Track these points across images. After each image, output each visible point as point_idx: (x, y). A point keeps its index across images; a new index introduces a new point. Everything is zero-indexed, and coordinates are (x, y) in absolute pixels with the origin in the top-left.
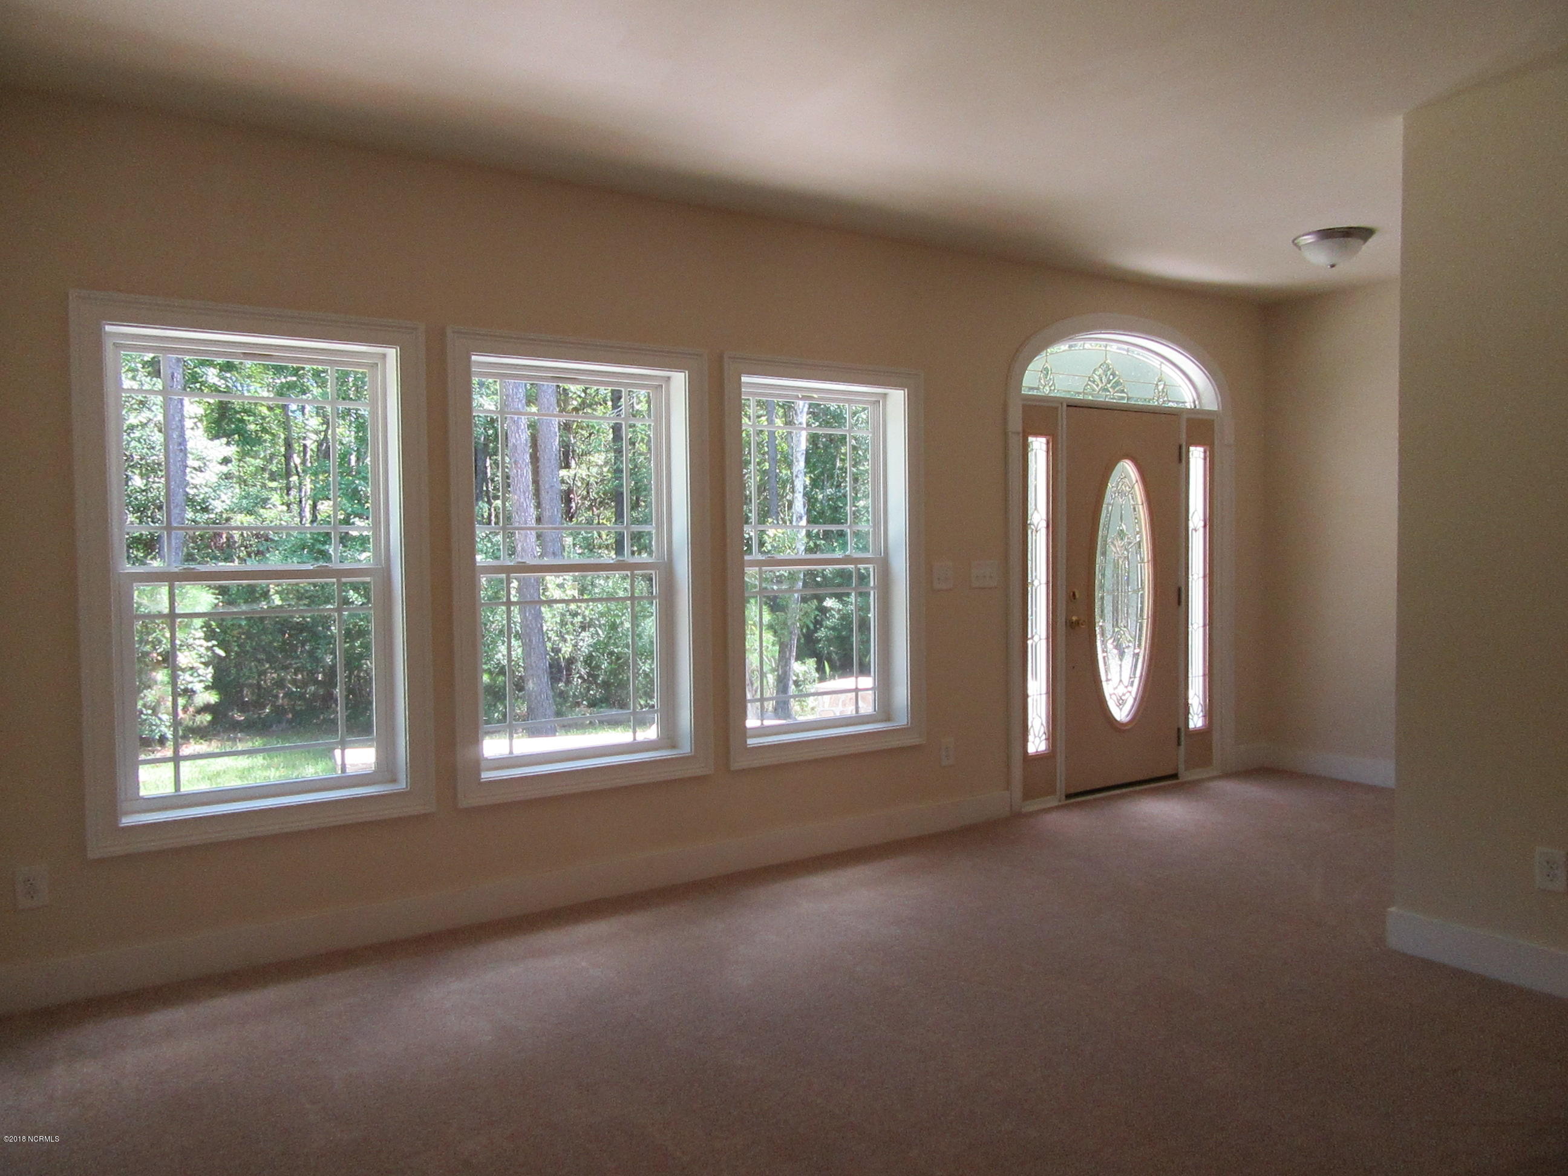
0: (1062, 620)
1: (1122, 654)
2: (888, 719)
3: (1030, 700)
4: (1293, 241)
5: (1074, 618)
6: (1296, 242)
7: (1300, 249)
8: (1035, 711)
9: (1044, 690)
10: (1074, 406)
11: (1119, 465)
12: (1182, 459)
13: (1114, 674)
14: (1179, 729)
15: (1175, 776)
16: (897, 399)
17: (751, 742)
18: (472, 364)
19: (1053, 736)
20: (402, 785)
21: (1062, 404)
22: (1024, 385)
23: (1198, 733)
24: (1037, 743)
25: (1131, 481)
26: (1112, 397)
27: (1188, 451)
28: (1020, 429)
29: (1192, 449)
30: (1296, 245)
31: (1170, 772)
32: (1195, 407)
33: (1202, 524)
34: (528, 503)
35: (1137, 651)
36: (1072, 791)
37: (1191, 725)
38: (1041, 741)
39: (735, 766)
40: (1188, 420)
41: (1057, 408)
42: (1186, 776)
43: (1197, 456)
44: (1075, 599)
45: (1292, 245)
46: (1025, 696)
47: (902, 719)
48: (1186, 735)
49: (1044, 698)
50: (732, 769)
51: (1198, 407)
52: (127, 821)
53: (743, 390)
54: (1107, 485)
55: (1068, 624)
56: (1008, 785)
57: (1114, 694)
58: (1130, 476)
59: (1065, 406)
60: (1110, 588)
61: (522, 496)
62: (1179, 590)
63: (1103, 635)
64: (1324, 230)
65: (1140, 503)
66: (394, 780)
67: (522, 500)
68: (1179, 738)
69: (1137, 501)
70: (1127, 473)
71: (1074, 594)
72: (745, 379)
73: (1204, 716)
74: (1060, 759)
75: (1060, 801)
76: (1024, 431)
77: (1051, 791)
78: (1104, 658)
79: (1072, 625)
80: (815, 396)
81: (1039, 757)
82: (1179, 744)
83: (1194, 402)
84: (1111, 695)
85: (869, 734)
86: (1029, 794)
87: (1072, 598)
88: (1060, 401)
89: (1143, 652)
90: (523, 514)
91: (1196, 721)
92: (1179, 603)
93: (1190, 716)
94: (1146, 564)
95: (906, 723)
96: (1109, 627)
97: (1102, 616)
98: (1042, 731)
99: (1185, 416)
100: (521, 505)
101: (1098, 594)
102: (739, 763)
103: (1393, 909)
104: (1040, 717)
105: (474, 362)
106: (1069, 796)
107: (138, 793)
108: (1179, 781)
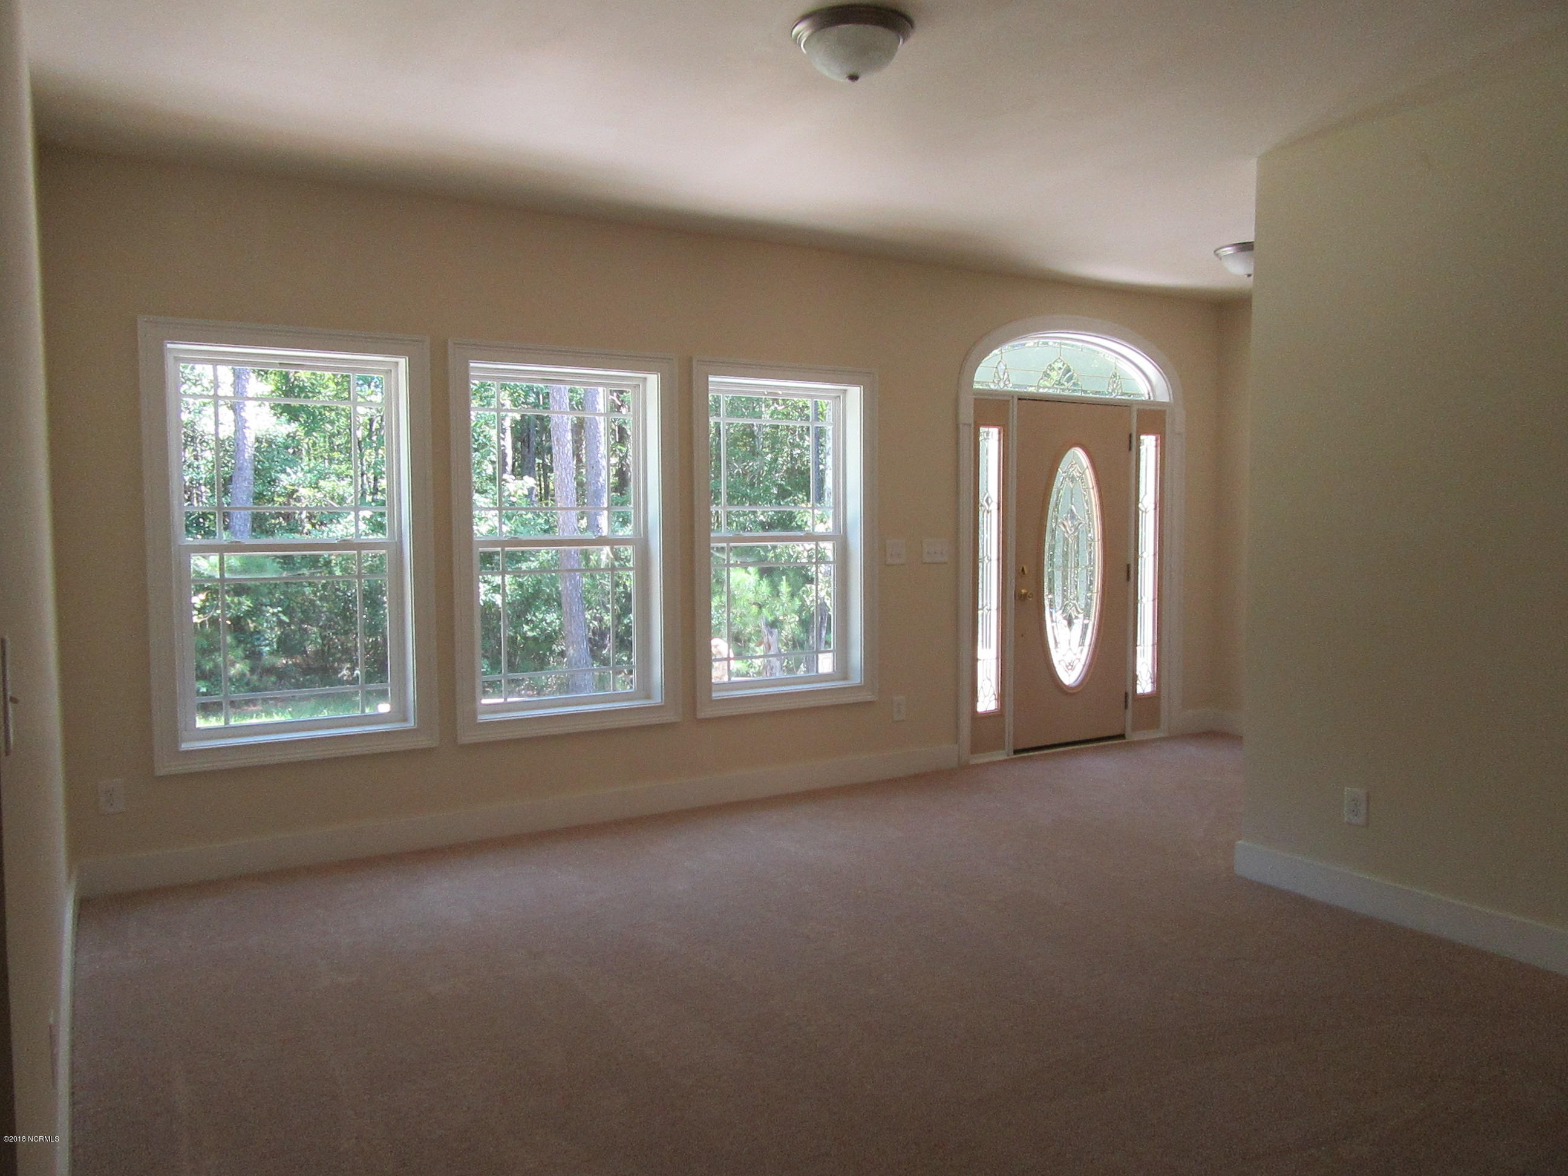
0: (1011, 593)
1: (1070, 623)
2: (845, 678)
3: (980, 664)
4: (1215, 252)
5: (1023, 591)
6: (1218, 252)
7: (1221, 259)
8: (985, 673)
9: (995, 656)
10: (1024, 399)
11: (1069, 452)
12: (1132, 446)
13: (1063, 645)
14: (1126, 695)
15: (1122, 736)
16: (855, 395)
17: (715, 695)
18: (470, 369)
19: (1002, 697)
20: (411, 724)
21: (1013, 397)
22: (975, 380)
23: (1145, 697)
24: (987, 701)
25: (1081, 466)
26: (1066, 390)
27: (1138, 439)
28: (971, 421)
29: (1142, 437)
30: (1217, 255)
31: (1118, 732)
32: (1150, 398)
33: (1153, 506)
34: (569, 479)
35: (1086, 622)
36: (1021, 747)
37: (1139, 690)
38: (990, 701)
39: (701, 715)
40: (1138, 410)
41: (1008, 401)
42: (1133, 736)
43: (1148, 444)
44: (1024, 574)
45: (1214, 256)
46: (974, 660)
47: (856, 678)
48: (1133, 698)
49: (994, 662)
50: (699, 717)
51: (1152, 399)
52: (185, 746)
53: (710, 388)
54: (1057, 470)
55: (1017, 598)
56: (957, 741)
57: (1063, 660)
58: (1081, 462)
59: (1016, 400)
60: (1060, 564)
61: (564, 473)
62: (1128, 566)
63: (1051, 606)
64: (1239, 244)
65: (1091, 486)
66: (405, 720)
67: (564, 476)
68: (1126, 702)
69: (1088, 485)
70: (1076, 460)
71: (1023, 570)
72: (711, 379)
73: (1153, 683)
74: (1009, 719)
75: (1008, 756)
76: (975, 422)
77: (998, 745)
78: (1053, 627)
79: (1021, 598)
80: (780, 392)
81: (988, 716)
82: (1126, 707)
83: (1149, 394)
84: (1059, 661)
85: (824, 691)
86: (976, 748)
87: (1021, 573)
88: (1011, 395)
89: (1092, 622)
90: (564, 489)
91: (1145, 685)
92: (1128, 578)
93: (1138, 682)
94: (1096, 543)
95: (859, 681)
96: (1058, 600)
97: (1051, 591)
98: (992, 693)
99: (1135, 408)
100: (562, 481)
101: (1047, 570)
102: (704, 713)
103: (1239, 842)
104: (989, 680)
105: (473, 367)
106: (1016, 752)
107: (195, 725)
108: (1126, 741)
